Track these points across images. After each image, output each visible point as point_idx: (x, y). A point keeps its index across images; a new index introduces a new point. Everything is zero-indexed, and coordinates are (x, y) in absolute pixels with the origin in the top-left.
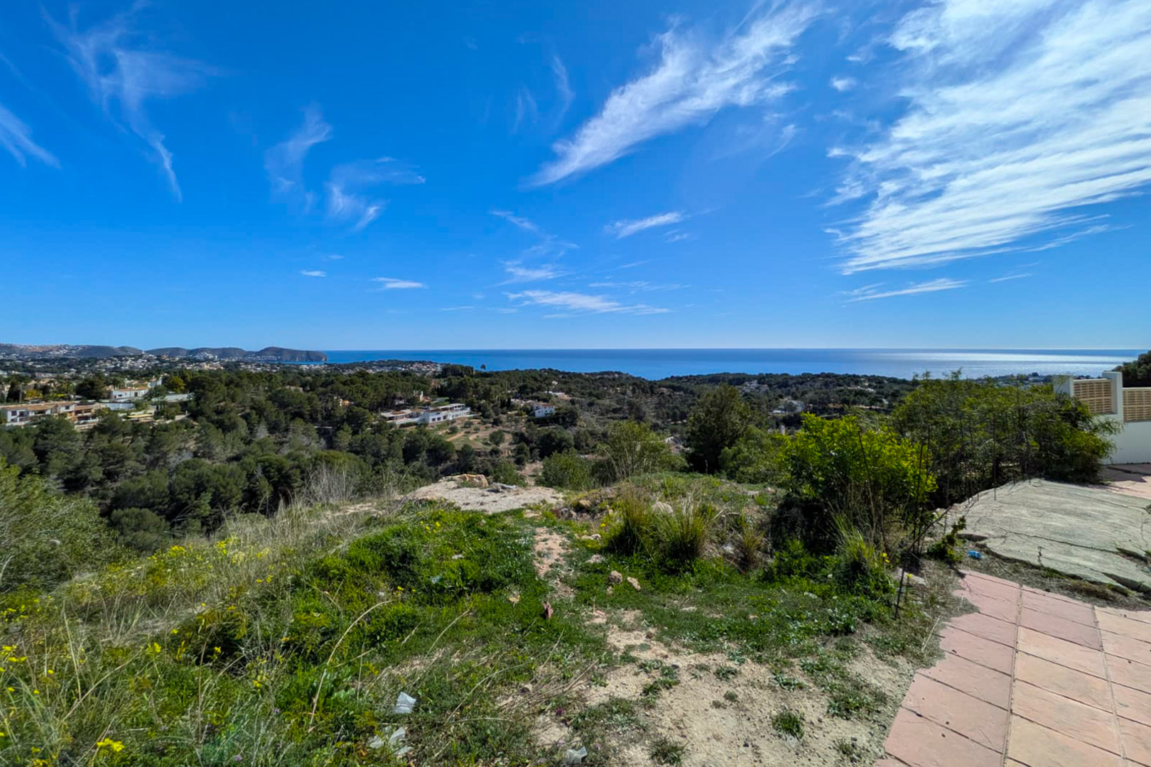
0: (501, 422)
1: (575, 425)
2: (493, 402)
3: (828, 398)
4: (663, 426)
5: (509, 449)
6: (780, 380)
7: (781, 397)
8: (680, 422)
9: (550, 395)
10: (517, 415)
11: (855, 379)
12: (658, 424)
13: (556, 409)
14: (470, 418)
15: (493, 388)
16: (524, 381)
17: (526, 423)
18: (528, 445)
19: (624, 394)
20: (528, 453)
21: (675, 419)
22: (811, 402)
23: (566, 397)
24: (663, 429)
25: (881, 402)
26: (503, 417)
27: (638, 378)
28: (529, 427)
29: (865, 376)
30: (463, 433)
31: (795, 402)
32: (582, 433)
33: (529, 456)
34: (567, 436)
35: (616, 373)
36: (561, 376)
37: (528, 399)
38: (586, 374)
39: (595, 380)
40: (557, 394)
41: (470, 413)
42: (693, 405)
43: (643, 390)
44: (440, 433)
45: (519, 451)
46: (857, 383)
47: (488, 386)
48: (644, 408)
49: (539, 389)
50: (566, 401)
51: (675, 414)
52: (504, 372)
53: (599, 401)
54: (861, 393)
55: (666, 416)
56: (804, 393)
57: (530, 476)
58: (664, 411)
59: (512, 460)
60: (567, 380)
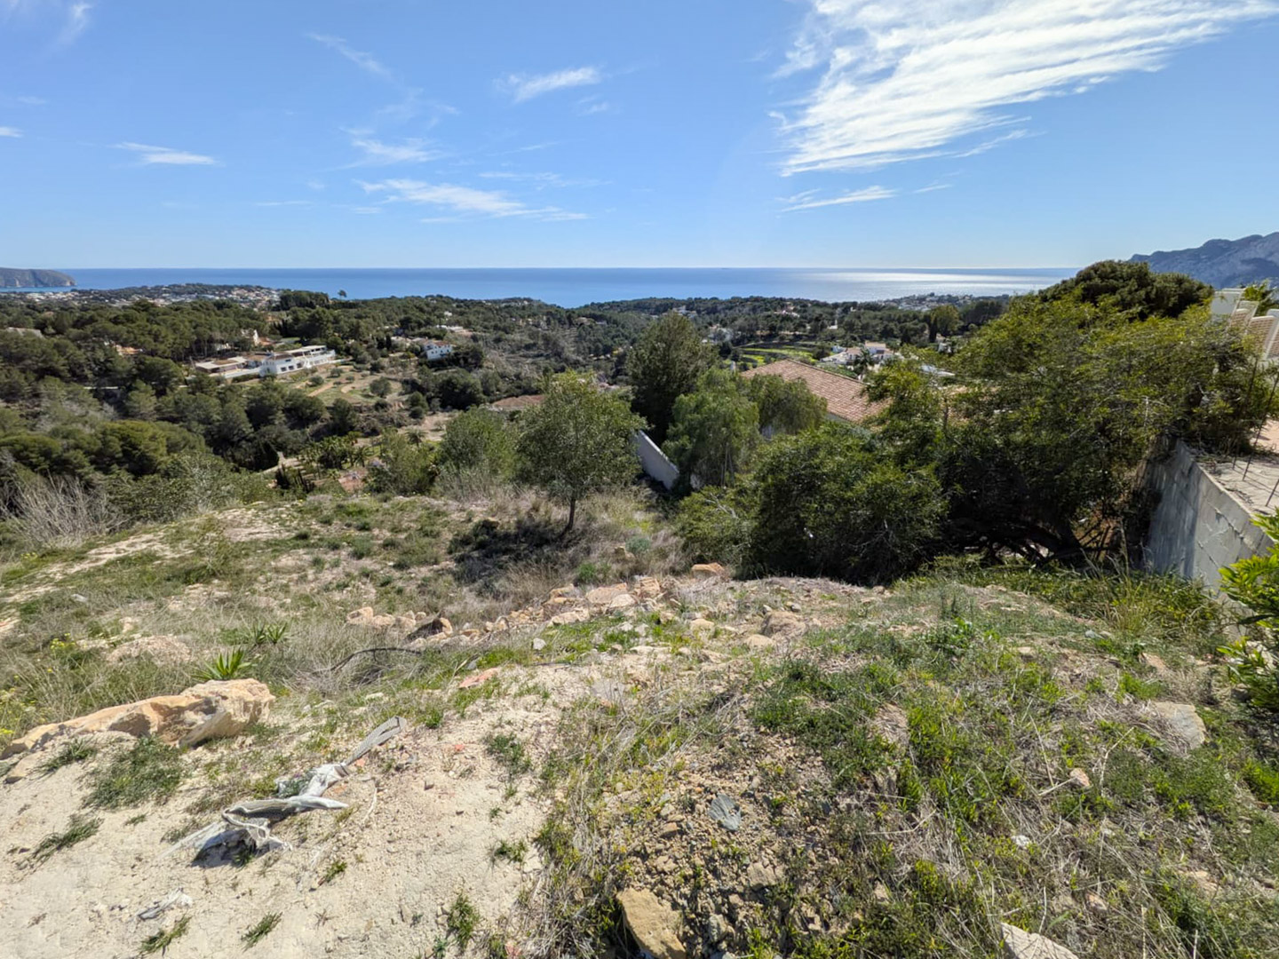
0: (383, 368)
1: (481, 367)
2: (366, 342)
3: (757, 324)
4: (584, 362)
5: (399, 401)
6: (709, 305)
7: (711, 324)
8: (602, 357)
9: (444, 331)
10: (403, 357)
11: (781, 303)
12: (578, 361)
13: (454, 348)
14: (336, 365)
15: (362, 323)
16: (405, 312)
17: (416, 367)
18: (423, 394)
19: (537, 326)
20: (426, 404)
21: (597, 355)
22: (739, 330)
23: (466, 332)
24: (584, 366)
25: (805, 327)
26: (385, 362)
27: (552, 306)
28: (422, 372)
29: (791, 299)
30: (331, 385)
31: (724, 330)
32: (490, 376)
33: (428, 408)
34: (472, 381)
35: (525, 299)
36: (454, 305)
37: (414, 336)
38: (487, 301)
39: (501, 309)
40: (453, 328)
41: (337, 359)
42: (617, 336)
43: (560, 321)
44: (298, 387)
45: (414, 402)
46: (783, 307)
47: (354, 320)
48: (562, 343)
49: (428, 322)
50: (466, 337)
51: (597, 347)
52: (375, 301)
53: (507, 336)
54: (787, 318)
55: (587, 350)
56: (734, 320)
57: (432, 431)
58: (585, 344)
59: (406, 414)
60: (464, 310)
